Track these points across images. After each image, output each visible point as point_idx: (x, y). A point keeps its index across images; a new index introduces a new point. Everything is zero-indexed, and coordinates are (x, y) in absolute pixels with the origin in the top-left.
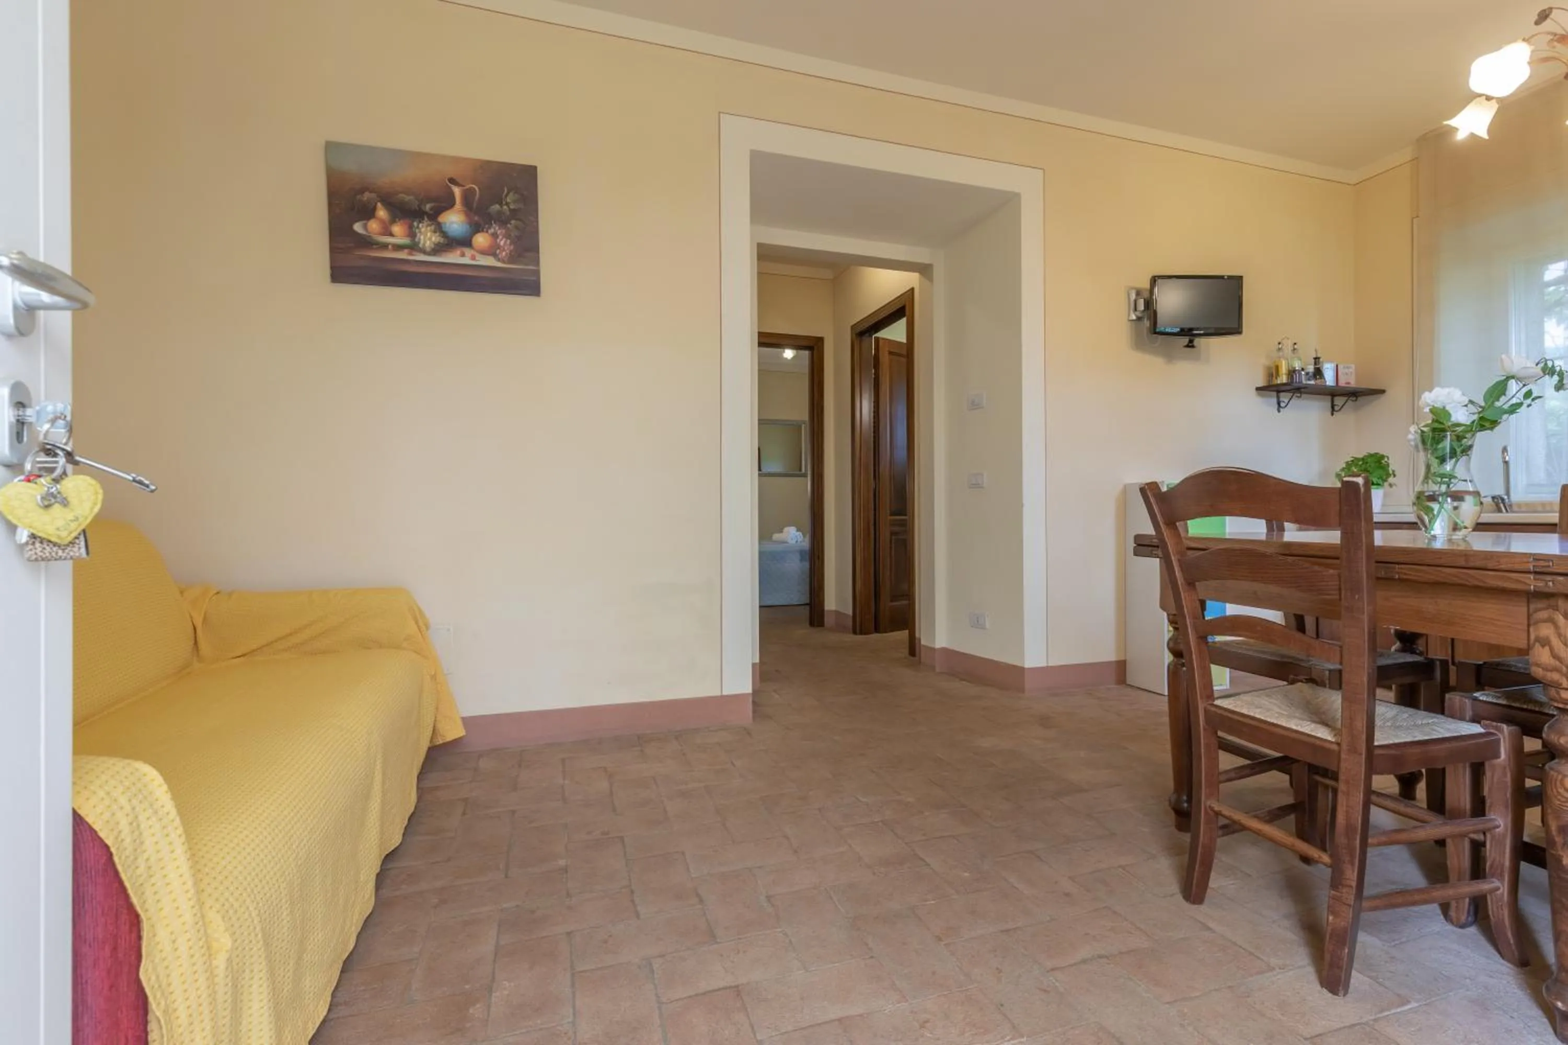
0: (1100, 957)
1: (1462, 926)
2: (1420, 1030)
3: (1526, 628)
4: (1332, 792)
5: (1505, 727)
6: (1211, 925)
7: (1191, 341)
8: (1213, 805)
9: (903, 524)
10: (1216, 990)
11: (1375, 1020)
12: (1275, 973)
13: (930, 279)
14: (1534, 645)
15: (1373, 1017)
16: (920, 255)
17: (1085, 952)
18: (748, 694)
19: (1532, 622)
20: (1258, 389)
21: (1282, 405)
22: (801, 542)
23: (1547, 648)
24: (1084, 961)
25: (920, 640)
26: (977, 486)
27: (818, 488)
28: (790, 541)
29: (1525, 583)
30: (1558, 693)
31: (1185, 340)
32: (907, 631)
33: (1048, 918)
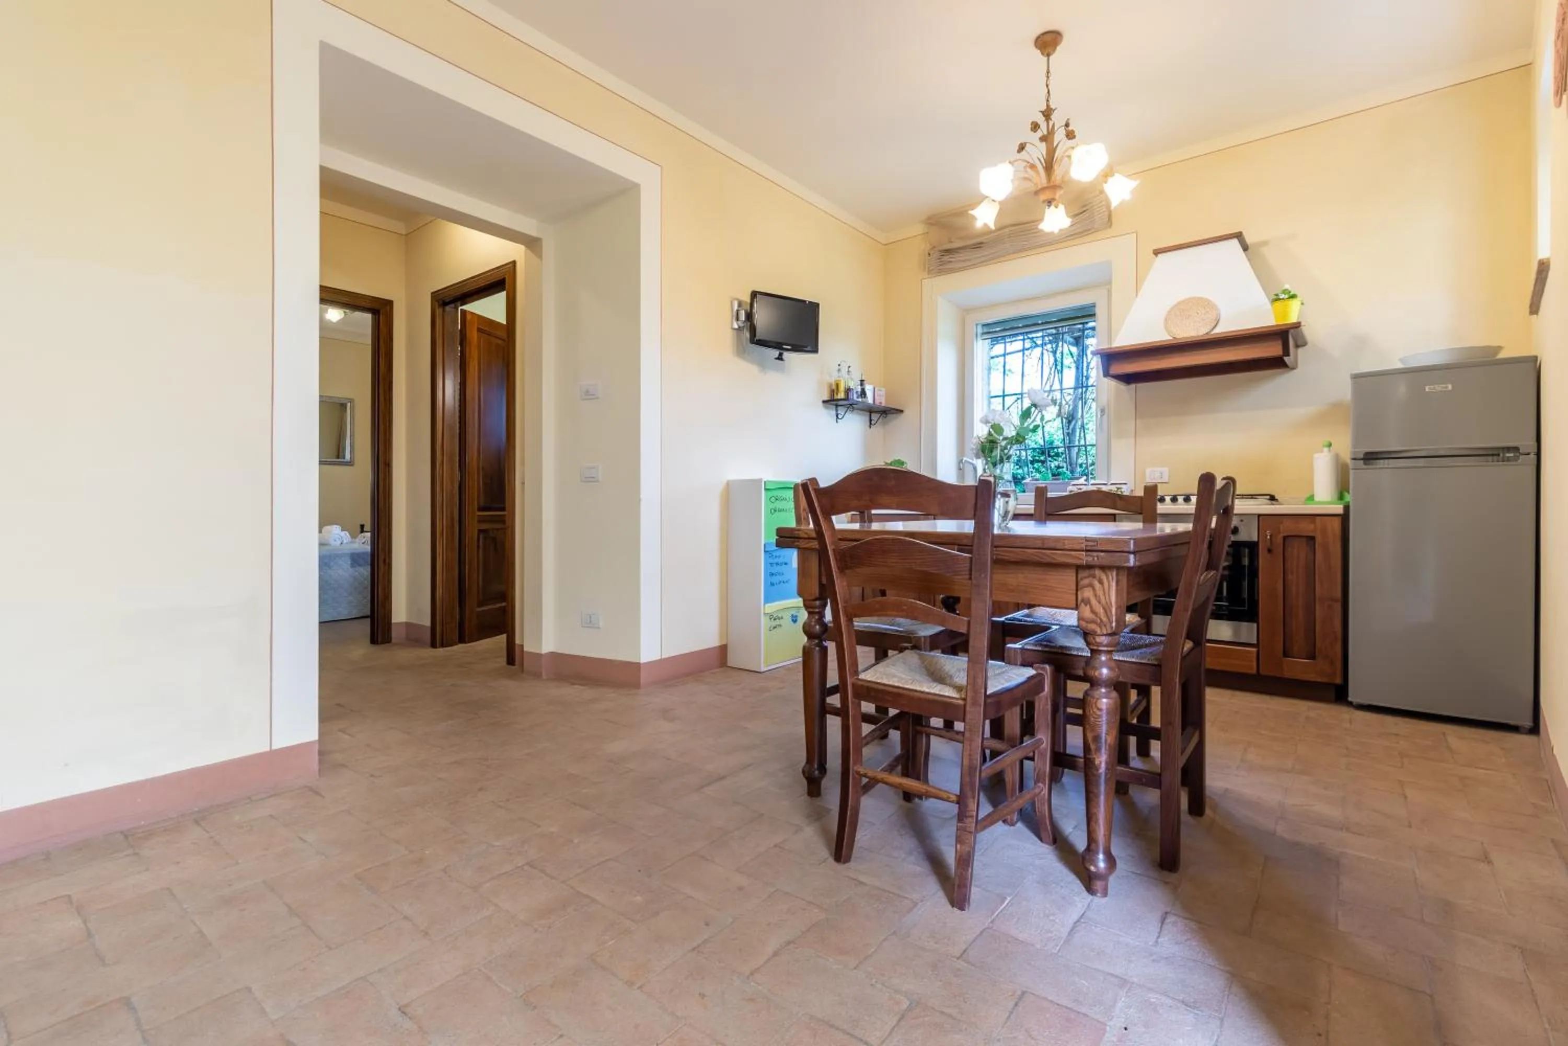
0: (789, 943)
1: (1013, 824)
2: (1019, 919)
3: (1075, 592)
4: (926, 737)
5: (1047, 667)
6: (863, 879)
7: (781, 354)
8: (859, 770)
9: (502, 520)
10: (885, 940)
11: (992, 922)
12: (919, 906)
13: (539, 255)
14: (1081, 604)
15: (990, 920)
16: (527, 225)
17: (772, 945)
18: (315, 741)
19: (1079, 587)
20: (824, 402)
21: (840, 417)
22: (347, 543)
23: (1088, 606)
24: (776, 954)
25: (522, 646)
26: (590, 480)
27: (384, 480)
28: (333, 543)
29: (1080, 559)
30: (1094, 638)
31: (776, 353)
32: (504, 636)
33: (730, 920)
